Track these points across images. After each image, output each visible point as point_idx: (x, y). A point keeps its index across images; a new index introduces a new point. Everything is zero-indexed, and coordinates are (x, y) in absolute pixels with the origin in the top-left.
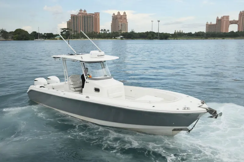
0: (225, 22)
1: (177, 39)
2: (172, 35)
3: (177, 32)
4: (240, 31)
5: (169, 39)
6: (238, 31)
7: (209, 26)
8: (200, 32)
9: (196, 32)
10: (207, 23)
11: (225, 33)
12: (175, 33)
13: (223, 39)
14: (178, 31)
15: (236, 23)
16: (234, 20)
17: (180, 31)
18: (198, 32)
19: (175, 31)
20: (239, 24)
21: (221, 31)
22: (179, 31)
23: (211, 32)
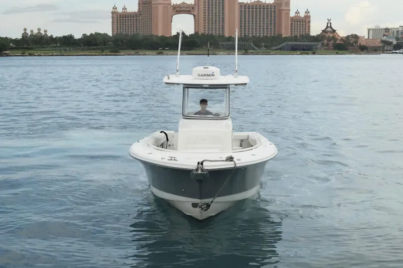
0: (160, 8)
1: (30, 55)
2: (16, 41)
3: (29, 33)
4: (200, 33)
5: (7, 55)
6: (196, 33)
7: (120, 18)
8: (97, 34)
9: (84, 35)
10: (115, 8)
11: (163, 38)
12: (25, 35)
13: (159, 54)
14: (32, 31)
15: (188, 12)
16: (183, 3)
17: (39, 29)
18: (92, 34)
19: (25, 30)
20: (196, 13)
21: (154, 33)
22: (36, 32)
23: (127, 35)
